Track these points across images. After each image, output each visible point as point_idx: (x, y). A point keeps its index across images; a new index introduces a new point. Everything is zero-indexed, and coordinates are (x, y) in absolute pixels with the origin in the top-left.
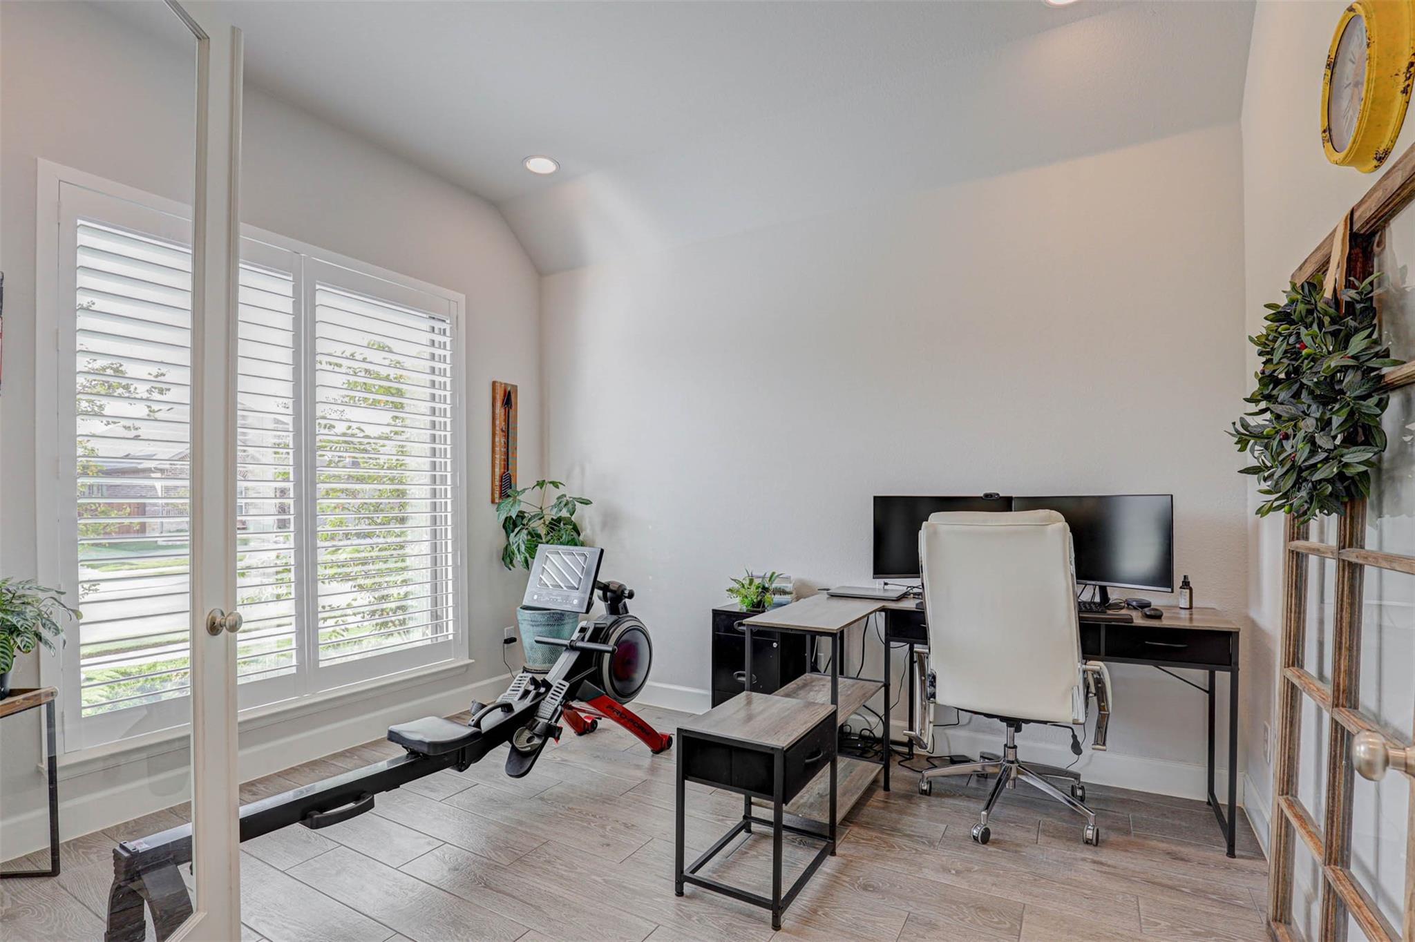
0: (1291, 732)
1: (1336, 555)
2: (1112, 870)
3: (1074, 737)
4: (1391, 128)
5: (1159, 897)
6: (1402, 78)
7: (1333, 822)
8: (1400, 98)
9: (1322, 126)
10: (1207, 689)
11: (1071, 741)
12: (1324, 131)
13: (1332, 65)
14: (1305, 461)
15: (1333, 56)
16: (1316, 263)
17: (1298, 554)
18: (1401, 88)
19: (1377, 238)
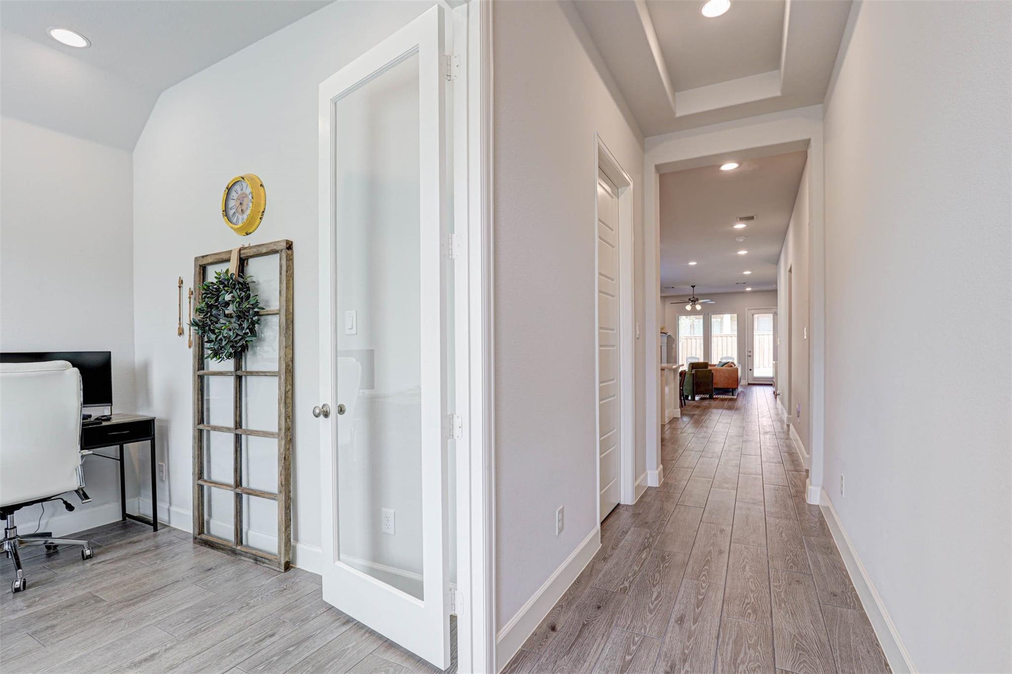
0: (201, 452)
1: (234, 374)
2: (111, 561)
3: (65, 502)
4: (255, 226)
5: (146, 556)
6: (260, 214)
7: (237, 472)
8: (259, 219)
9: (222, 209)
10: (119, 458)
11: (64, 506)
12: (223, 211)
13: (229, 190)
14: (235, 338)
15: (230, 186)
16: (216, 259)
17: (201, 376)
18: (260, 217)
19: (246, 262)
